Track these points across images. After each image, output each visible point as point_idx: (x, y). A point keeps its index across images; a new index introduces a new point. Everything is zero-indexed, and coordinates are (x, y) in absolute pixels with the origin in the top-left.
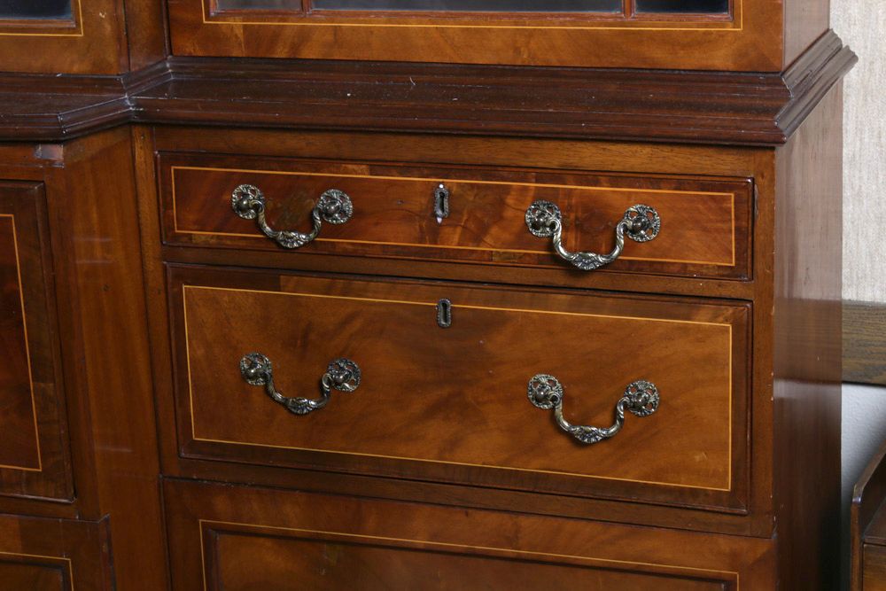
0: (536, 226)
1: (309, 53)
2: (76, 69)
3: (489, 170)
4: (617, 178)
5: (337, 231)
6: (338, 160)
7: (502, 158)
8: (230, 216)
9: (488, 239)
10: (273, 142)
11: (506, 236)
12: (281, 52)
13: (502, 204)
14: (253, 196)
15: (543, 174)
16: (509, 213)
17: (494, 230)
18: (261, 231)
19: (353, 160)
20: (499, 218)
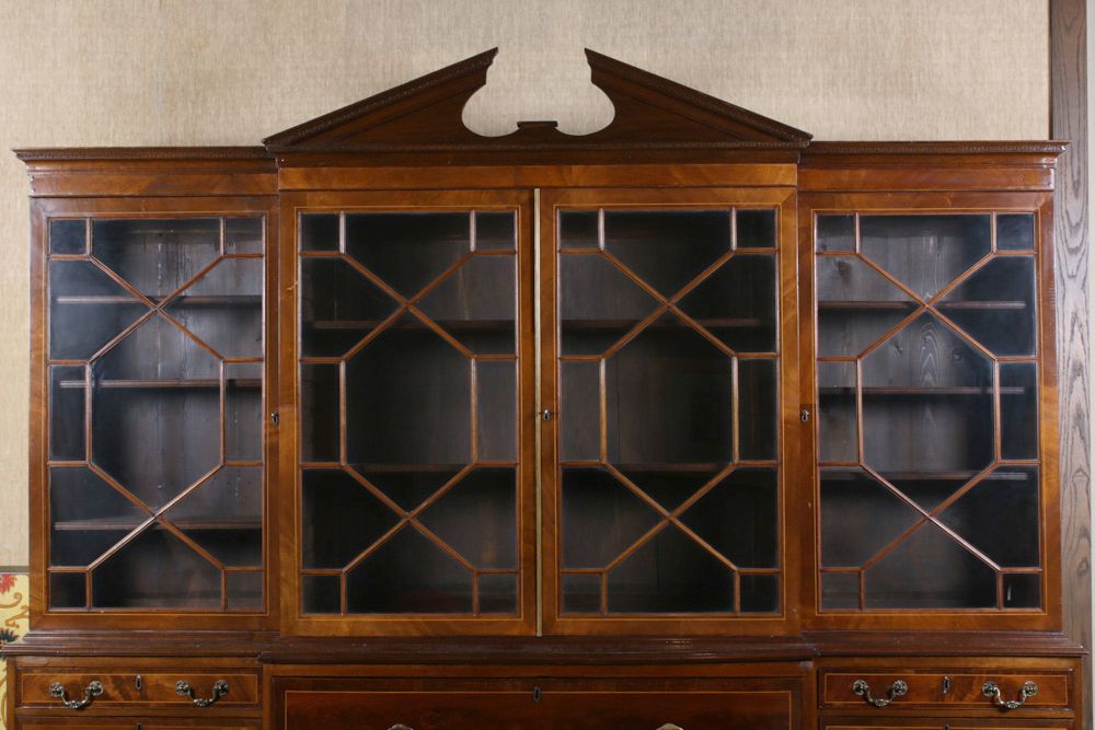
0: (987, 691)
1: (863, 627)
2: (781, 634)
3: (967, 670)
4: (1020, 671)
5: (899, 698)
6: (901, 669)
7: (972, 665)
8: (852, 694)
9: (967, 698)
10: (872, 662)
11: (973, 697)
12: (851, 627)
13: (971, 684)
14: (864, 685)
15: (989, 671)
16: (974, 687)
17: (969, 695)
18: (866, 699)
19: (908, 668)
20: (970, 690)
